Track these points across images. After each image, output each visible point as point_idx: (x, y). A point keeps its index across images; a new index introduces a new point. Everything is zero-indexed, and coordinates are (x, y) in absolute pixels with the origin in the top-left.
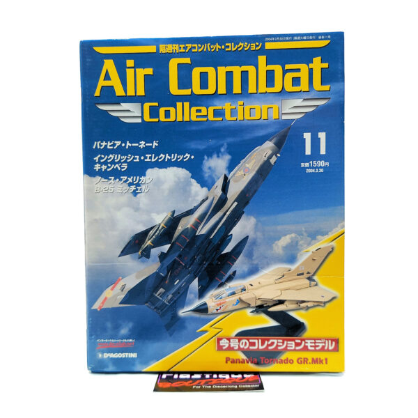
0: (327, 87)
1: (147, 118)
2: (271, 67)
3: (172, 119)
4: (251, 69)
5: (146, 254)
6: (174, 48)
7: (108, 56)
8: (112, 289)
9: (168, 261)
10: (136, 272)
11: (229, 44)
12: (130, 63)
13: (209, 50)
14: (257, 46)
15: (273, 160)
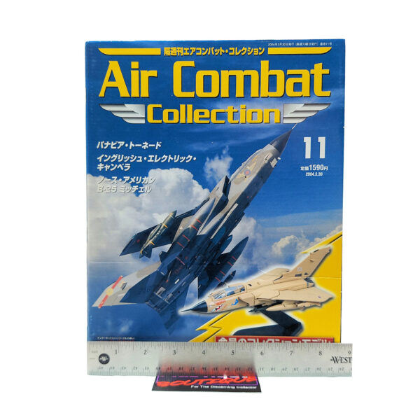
0: (327, 93)
1: (150, 120)
2: (273, 72)
3: (175, 120)
4: (254, 73)
5: (147, 253)
6: (179, 51)
7: (114, 57)
8: (113, 288)
9: (169, 260)
10: (137, 271)
11: (233, 49)
12: (135, 65)
13: (213, 53)
14: (260, 51)
15: (274, 163)
